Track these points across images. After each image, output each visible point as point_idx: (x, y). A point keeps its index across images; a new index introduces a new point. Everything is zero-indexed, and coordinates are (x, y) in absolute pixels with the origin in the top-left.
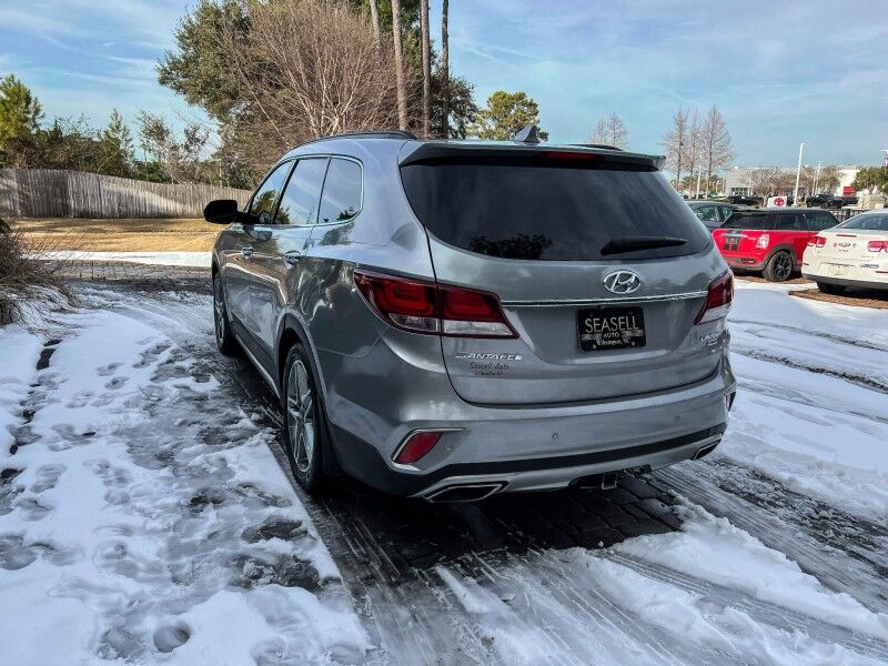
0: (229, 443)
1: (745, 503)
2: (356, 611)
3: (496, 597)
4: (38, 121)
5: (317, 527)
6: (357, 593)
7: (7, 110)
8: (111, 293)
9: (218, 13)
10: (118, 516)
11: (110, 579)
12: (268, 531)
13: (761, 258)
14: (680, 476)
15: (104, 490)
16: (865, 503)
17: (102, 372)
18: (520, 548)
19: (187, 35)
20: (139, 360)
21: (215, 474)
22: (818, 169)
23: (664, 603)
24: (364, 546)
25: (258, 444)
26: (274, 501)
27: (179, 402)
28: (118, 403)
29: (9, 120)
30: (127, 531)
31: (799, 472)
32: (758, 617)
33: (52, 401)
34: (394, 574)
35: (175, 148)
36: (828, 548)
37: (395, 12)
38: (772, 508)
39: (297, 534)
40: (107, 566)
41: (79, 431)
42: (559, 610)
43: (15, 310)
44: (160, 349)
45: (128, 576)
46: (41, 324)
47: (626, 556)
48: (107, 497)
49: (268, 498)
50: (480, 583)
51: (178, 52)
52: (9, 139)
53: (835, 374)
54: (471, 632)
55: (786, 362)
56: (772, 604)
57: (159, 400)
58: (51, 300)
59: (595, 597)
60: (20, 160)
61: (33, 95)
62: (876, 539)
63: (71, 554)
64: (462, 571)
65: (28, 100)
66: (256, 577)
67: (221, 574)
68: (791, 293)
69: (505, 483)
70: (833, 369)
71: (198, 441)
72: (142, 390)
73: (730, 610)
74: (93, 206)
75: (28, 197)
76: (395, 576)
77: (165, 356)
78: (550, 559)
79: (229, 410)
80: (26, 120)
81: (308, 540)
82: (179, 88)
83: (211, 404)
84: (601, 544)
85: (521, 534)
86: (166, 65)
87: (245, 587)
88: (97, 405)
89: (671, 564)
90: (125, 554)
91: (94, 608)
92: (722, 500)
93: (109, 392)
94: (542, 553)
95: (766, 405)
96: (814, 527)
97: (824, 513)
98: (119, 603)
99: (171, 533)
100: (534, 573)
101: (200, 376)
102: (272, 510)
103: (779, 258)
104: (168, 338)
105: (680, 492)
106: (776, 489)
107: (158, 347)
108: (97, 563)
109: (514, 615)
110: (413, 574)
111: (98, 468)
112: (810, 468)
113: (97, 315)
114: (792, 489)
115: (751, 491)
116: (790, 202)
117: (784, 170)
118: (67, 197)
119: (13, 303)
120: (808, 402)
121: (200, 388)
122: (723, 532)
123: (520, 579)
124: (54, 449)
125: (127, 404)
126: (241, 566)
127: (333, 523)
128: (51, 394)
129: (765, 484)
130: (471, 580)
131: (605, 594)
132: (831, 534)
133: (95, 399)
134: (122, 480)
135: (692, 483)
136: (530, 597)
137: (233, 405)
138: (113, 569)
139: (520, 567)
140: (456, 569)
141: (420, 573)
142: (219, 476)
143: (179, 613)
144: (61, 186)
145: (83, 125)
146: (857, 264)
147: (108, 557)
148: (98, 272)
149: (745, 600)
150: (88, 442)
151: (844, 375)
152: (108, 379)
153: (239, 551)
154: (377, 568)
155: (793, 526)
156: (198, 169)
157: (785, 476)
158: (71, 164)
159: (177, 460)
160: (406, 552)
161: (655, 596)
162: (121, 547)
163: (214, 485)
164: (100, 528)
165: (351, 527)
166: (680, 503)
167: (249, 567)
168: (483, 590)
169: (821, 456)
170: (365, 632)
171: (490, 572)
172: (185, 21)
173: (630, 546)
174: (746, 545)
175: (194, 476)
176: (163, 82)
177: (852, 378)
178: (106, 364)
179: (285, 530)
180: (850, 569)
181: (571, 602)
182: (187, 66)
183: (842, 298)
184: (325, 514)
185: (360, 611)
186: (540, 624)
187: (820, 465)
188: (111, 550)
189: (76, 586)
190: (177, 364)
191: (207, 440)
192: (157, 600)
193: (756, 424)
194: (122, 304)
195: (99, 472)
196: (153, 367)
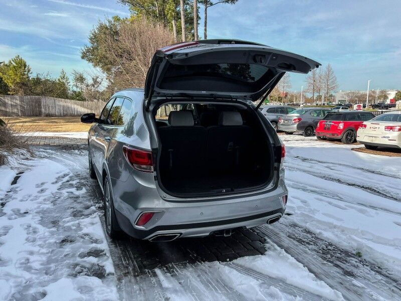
0: (83, 217)
1: (296, 243)
2: (117, 286)
3: (177, 281)
4: (29, 75)
5: (111, 252)
6: (119, 279)
7: (16, 70)
8: (50, 151)
9: (107, 28)
10: (29, 247)
11: (20, 272)
12: (90, 254)
13: (340, 133)
14: (272, 231)
15: (26, 236)
16: (349, 243)
17: (38, 186)
18: (193, 261)
19: (93, 38)
20: (54, 180)
21: (74, 230)
22: (378, 91)
23: (245, 284)
24: (128, 260)
25: (95, 217)
26: (96, 241)
27: (67, 199)
28: (41, 199)
29: (17, 75)
30: (32, 253)
31: (325, 230)
32: (284, 291)
33: (14, 198)
34: (137, 272)
35: (88, 86)
36: (325, 262)
37: (183, 26)
38: (308, 245)
39: (102, 255)
40: (20, 267)
41: (22, 212)
42: (201, 287)
43: (5, 159)
44: (65, 175)
45: (27, 271)
46: (17, 165)
47: (237, 265)
48: (27, 239)
49: (93, 240)
50: (172, 276)
51: (90, 45)
52: (17, 83)
53: (359, 186)
54: (161, 296)
55: (339, 181)
56: (292, 285)
57: (59, 198)
58: (22, 154)
59: (218, 281)
60: (21, 92)
61: (27, 64)
62: (348, 259)
63: (7, 262)
64: (166, 271)
65: (25, 66)
66: (79, 273)
67: (66, 271)
68: (353, 149)
69: (181, 234)
70: (358, 184)
71: (70, 216)
72: (52, 194)
73: (272, 288)
74: (52, 111)
75: (24, 108)
76: (137, 273)
77: (67, 178)
78: (205, 266)
79: (87, 202)
80: (24, 75)
81: (106, 257)
82: (90, 60)
83: (80, 200)
84: (228, 260)
85: (195, 255)
86: (84, 51)
87: (74, 277)
88: (32, 200)
89: (255, 269)
90: (28, 262)
91: (11, 284)
92: (287, 242)
93: (39, 194)
94: (202, 263)
95: (321, 200)
96: (323, 253)
97: (329, 247)
98: (21, 282)
99: (50, 254)
100: (196, 272)
101: (79, 188)
102: (94, 245)
103: (348, 133)
104: (69, 171)
105: (269, 238)
106: (312, 237)
107: (64, 175)
108: (17, 266)
109: (182, 289)
110: (145, 271)
111: (26, 227)
112: (330, 228)
113: (42, 161)
114: (319, 237)
115: (301, 238)
116: (364, 107)
117: (362, 92)
118: (41, 108)
119: (5, 156)
120: (341, 199)
121: (77, 193)
122: (281, 255)
123: (188, 274)
124: (10, 219)
125: (45, 200)
126: (74, 268)
127: (118, 251)
128: (14, 196)
129: (308, 235)
130: (169, 274)
131: (222, 280)
132: (329, 256)
133: (32, 198)
134: (35, 232)
135: (276, 234)
136: (190, 281)
137: (89, 200)
138: (22, 268)
139: (191, 269)
140: (163, 270)
141: (148, 271)
142: (76, 230)
143: (44, 286)
144: (39, 103)
145: (49, 76)
146: (380, 136)
147: (22, 264)
148: (47, 142)
149: (281, 284)
150: (25, 216)
151: (363, 187)
152: (39, 189)
153: (76, 262)
154: (131, 269)
155: (314, 253)
156: (98, 95)
157: (318, 231)
158: (43, 94)
159: (60, 224)
160: (145, 263)
161: (241, 281)
162: (28, 260)
163: (73, 234)
164: (21, 252)
165: (125, 252)
166: (268, 243)
167: (78, 268)
168: (172, 279)
169: (336, 223)
170: (118, 295)
171: (177, 271)
172: (93, 32)
173: (240, 261)
174: (289, 261)
175: (65, 231)
176: (83, 58)
177: (366, 188)
178: (40, 183)
179: (97, 253)
180: (332, 271)
181: (207, 284)
182: (93, 51)
183: (375, 152)
184: (116, 247)
185: (119, 287)
186: (191, 292)
187: (335, 227)
188: (23, 261)
189: (6, 275)
190: (71, 182)
191: (75, 215)
192: (37, 281)
193: (312, 208)
194: (54, 156)
195: (26, 229)
196: (60, 183)
